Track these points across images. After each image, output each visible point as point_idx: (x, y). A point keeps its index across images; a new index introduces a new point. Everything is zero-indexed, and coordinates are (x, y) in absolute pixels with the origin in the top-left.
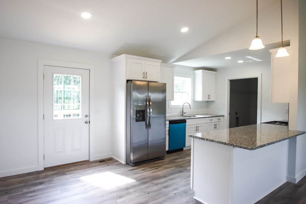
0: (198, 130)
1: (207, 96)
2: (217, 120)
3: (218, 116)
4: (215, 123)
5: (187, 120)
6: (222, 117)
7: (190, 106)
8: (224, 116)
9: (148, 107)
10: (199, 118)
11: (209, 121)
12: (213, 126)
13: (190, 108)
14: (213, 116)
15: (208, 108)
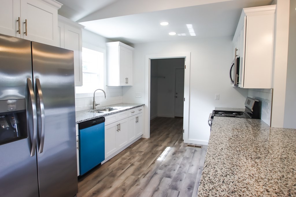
0: (120, 129)
1: (125, 80)
2: (138, 112)
3: (139, 106)
4: (137, 116)
5: (105, 117)
6: (142, 107)
7: (105, 94)
8: (144, 105)
9: (33, 101)
10: (121, 111)
11: (130, 114)
12: (135, 120)
13: (105, 96)
14: (134, 106)
15: (122, 96)
